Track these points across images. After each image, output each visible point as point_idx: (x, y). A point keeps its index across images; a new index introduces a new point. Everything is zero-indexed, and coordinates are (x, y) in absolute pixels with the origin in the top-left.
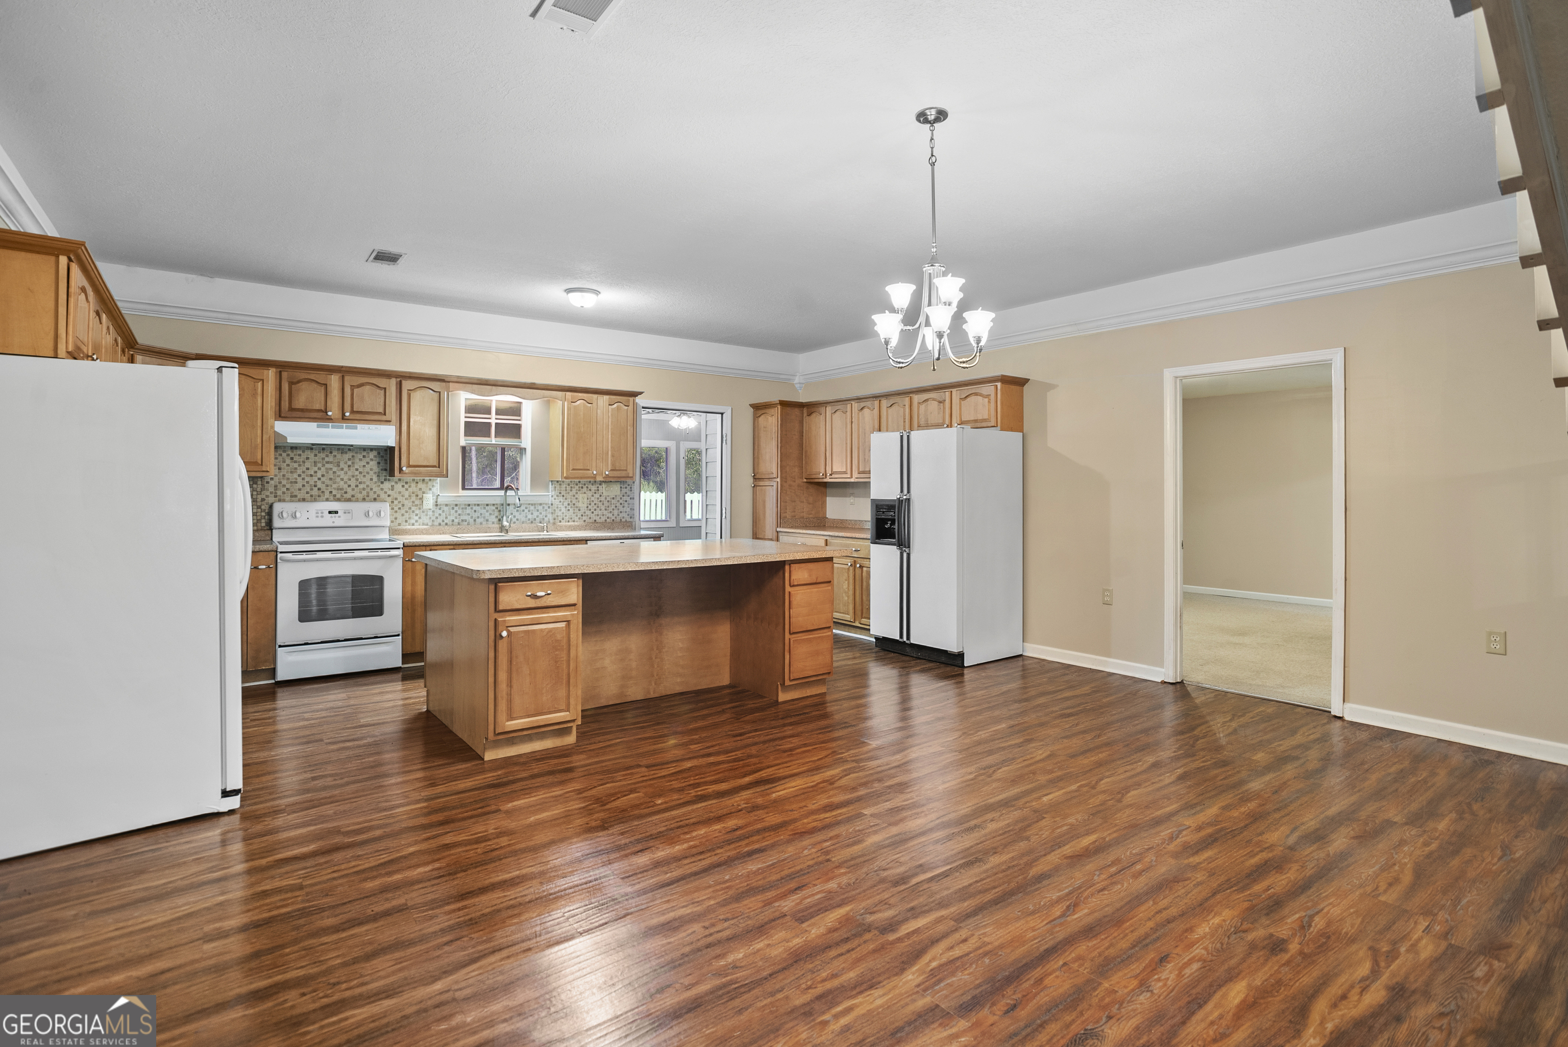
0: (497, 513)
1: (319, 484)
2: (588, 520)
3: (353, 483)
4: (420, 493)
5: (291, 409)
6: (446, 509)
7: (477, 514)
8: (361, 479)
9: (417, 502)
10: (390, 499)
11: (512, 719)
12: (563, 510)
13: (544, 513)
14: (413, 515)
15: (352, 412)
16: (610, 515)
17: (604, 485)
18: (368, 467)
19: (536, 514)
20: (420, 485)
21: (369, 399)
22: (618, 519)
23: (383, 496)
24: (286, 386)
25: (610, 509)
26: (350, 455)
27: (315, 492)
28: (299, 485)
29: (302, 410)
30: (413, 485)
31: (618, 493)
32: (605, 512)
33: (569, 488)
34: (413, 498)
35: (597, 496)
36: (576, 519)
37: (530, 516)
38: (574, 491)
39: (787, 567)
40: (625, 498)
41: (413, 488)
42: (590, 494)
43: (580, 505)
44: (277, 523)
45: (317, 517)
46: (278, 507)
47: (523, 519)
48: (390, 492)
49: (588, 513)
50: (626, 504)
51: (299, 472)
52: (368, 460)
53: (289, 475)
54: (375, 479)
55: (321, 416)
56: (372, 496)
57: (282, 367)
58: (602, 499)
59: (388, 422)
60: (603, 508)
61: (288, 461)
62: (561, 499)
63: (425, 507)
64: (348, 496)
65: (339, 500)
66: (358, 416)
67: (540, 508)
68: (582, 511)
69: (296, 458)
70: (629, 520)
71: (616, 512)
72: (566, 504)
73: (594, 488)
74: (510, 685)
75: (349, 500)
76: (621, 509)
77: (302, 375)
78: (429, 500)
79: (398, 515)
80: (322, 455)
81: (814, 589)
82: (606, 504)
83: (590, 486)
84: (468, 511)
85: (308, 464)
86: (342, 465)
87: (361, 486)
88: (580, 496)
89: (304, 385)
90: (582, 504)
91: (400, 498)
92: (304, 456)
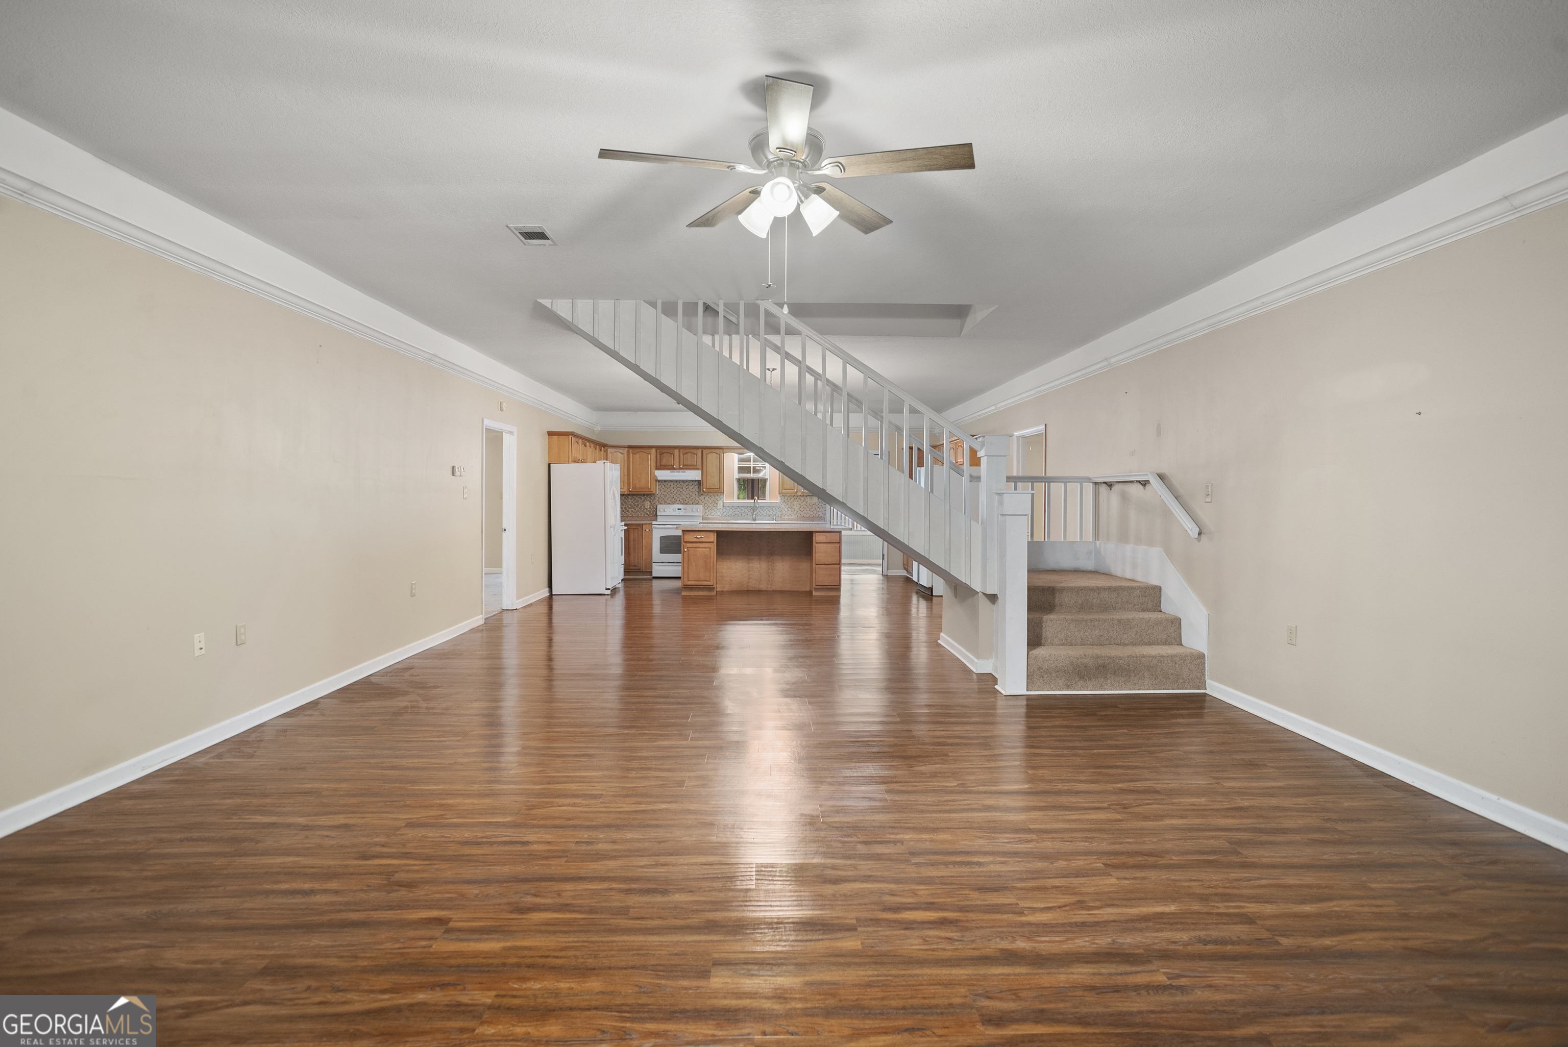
0: (752, 511)
1: (675, 497)
2: (799, 516)
3: (688, 496)
4: (716, 501)
5: (661, 465)
6: (728, 508)
7: (743, 511)
8: (691, 493)
9: (715, 505)
10: (703, 504)
11: (689, 581)
12: (786, 510)
13: (776, 511)
14: (713, 511)
15: (684, 465)
16: (812, 513)
17: (808, 497)
18: (694, 489)
19: (772, 512)
20: (716, 497)
21: (689, 458)
22: (817, 515)
23: (700, 502)
24: (658, 456)
25: (812, 510)
26: (687, 483)
27: (673, 500)
28: (667, 497)
29: (664, 466)
30: (713, 497)
31: (817, 501)
32: (809, 512)
33: (789, 499)
34: (713, 503)
35: (804, 503)
36: (793, 515)
37: (768, 513)
38: (792, 500)
39: (814, 534)
40: (821, 504)
41: (713, 499)
42: (800, 502)
43: (795, 507)
44: (658, 514)
45: (673, 511)
46: (659, 507)
47: (765, 514)
48: (703, 500)
49: (799, 512)
50: (821, 508)
51: (667, 491)
52: (694, 486)
53: (663, 493)
54: (697, 494)
55: (671, 468)
56: (696, 502)
57: (657, 447)
58: (808, 504)
59: (698, 469)
60: (808, 509)
61: (663, 487)
62: (785, 504)
63: (718, 507)
64: (686, 502)
65: (683, 504)
66: (685, 467)
67: (774, 509)
68: (796, 511)
69: (666, 486)
70: (823, 516)
71: (815, 512)
72: (787, 507)
73: (803, 499)
74: (688, 569)
75: (687, 504)
76: (818, 510)
77: (664, 450)
78: (720, 504)
79: (707, 511)
80: (676, 484)
81: (830, 545)
82: (810, 507)
83: (801, 498)
84: (738, 510)
85: (670, 488)
86: (684, 488)
87: (692, 498)
88: (795, 503)
89: (665, 455)
90: (797, 508)
91: (708, 503)
92: (669, 485)
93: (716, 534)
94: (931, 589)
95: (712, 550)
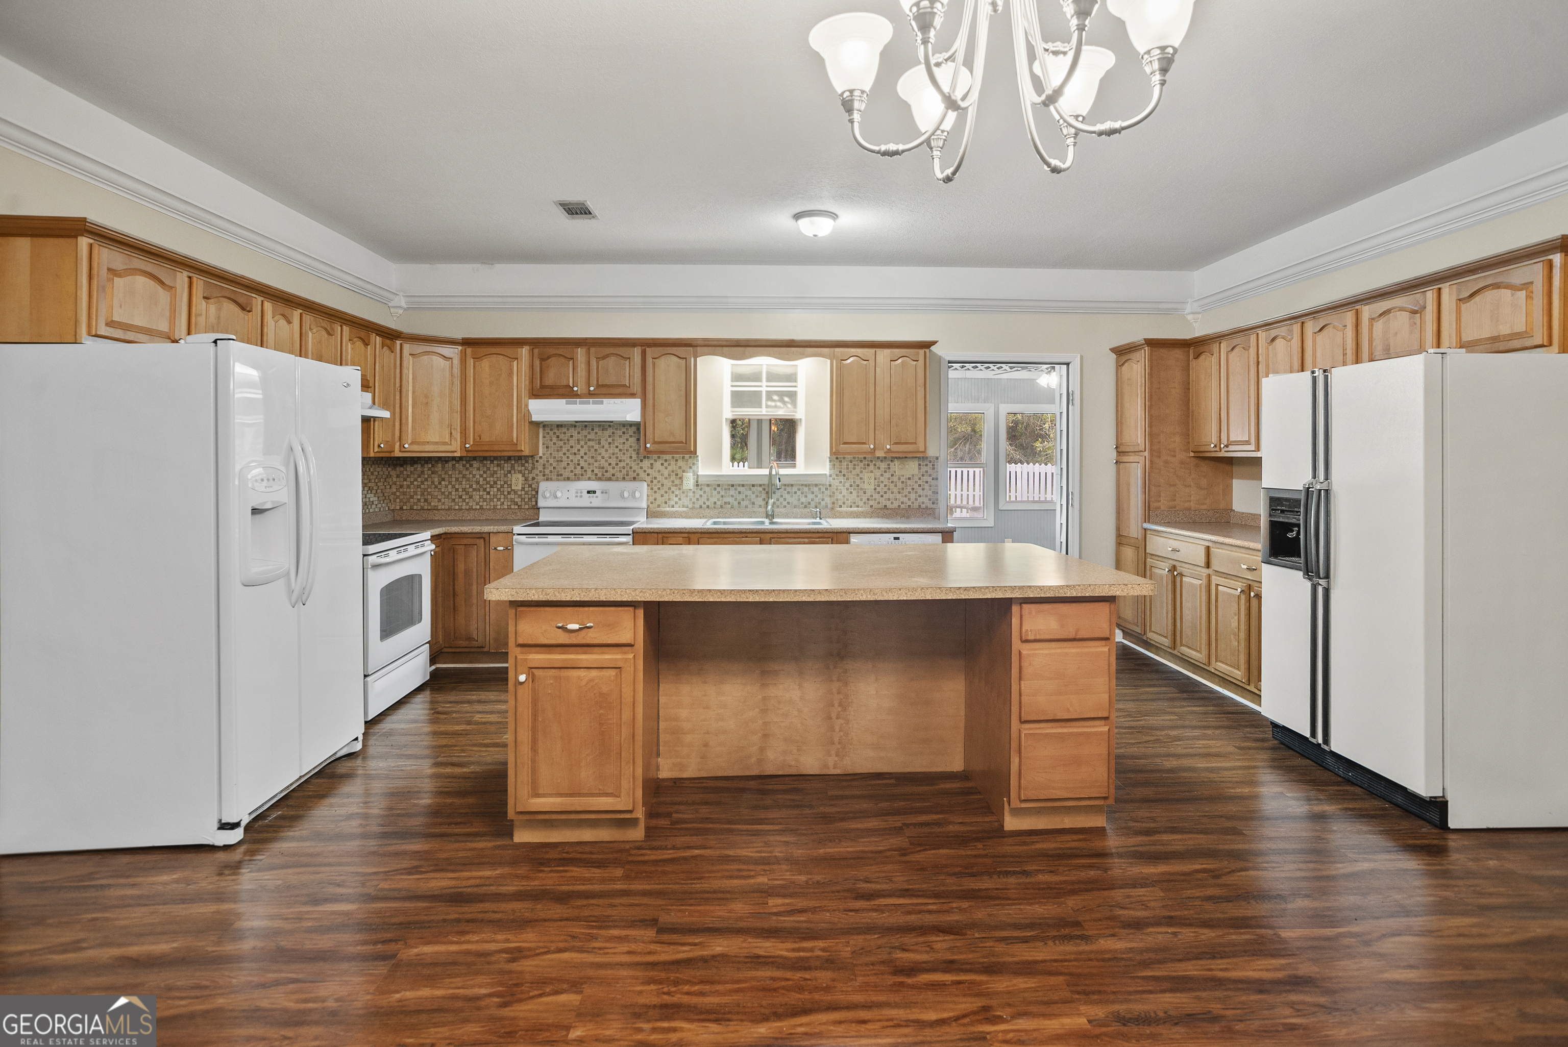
0: (764, 495)
1: (582, 463)
2: (876, 505)
3: (613, 461)
4: (679, 472)
5: (543, 387)
6: (707, 489)
7: (742, 496)
8: (620, 455)
9: (677, 482)
10: (648, 479)
11: (538, 795)
12: (844, 492)
13: (820, 496)
14: (672, 496)
15: (598, 386)
16: (906, 500)
17: (896, 462)
18: (628, 444)
19: (810, 496)
20: (680, 463)
21: (612, 369)
22: (916, 505)
23: (642, 475)
24: (537, 363)
25: (905, 492)
26: (610, 431)
27: (578, 471)
28: (564, 464)
29: (552, 387)
30: (673, 463)
31: (916, 471)
32: (898, 496)
33: (851, 466)
34: (673, 477)
35: (887, 475)
36: (861, 504)
37: (803, 500)
38: (858, 469)
39: (1015, 609)
40: (925, 478)
41: (673, 466)
42: (878, 473)
43: (866, 486)
44: (540, 504)
45: (577, 496)
46: (544, 486)
47: (796, 503)
48: (649, 471)
49: (876, 496)
50: (927, 487)
51: (564, 450)
52: (627, 436)
53: (555, 454)
54: (634, 456)
55: (567, 393)
56: (632, 475)
57: (534, 343)
58: (895, 479)
59: (633, 395)
60: (896, 490)
61: (555, 439)
62: (841, 479)
63: (685, 487)
64: (608, 475)
65: (600, 479)
66: (603, 390)
67: (816, 489)
68: (868, 494)
69: (562, 436)
70: (930, 505)
71: (913, 496)
72: (847, 485)
73: (883, 466)
74: (534, 749)
75: (609, 479)
76: (920, 492)
77: (551, 351)
78: (689, 481)
79: (658, 496)
80: (585, 433)
81: (1072, 650)
82: (900, 485)
83: (878, 463)
84: (732, 492)
85: (572, 442)
86: (603, 442)
87: (622, 464)
88: (866, 475)
89: (552, 361)
90: (869, 487)
91: (659, 478)
92: (568, 434)
93: (640, 613)
94: (1439, 806)
95: (627, 676)
